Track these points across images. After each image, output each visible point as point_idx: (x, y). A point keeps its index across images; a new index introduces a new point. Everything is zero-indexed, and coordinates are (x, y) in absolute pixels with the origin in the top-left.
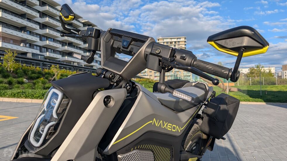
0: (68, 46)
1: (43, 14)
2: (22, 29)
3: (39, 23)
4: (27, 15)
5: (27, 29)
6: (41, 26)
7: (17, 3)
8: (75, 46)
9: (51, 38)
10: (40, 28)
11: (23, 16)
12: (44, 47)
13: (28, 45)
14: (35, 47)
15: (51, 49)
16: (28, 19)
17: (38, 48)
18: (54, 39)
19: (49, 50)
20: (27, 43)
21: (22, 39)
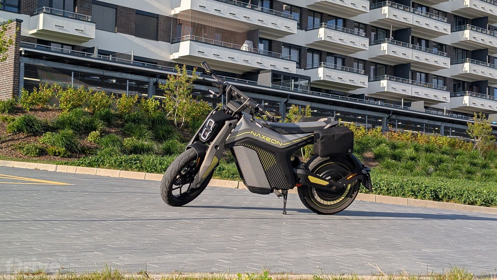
0: (392, 43)
8: (420, 40)
9: (337, 18)
12: (312, 51)
13: (261, 47)
14: (285, 51)
15: (336, 57)
17: (295, 54)
18: (345, 22)
19: (330, 60)
20: (261, 40)
21: (247, 28)
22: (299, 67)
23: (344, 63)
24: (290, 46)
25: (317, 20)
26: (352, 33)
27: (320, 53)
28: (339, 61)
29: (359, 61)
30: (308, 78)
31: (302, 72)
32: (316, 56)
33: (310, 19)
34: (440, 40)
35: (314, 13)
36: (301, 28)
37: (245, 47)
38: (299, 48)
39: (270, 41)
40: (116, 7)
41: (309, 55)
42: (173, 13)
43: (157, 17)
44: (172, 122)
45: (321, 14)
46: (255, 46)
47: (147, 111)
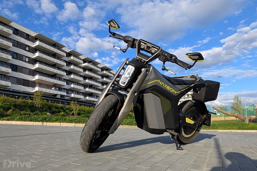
0: (89, 88)
1: (69, 63)
2: (54, 76)
3: (66, 71)
4: (57, 65)
5: (57, 76)
6: (68, 72)
7: (50, 56)
8: (95, 88)
9: (75, 82)
10: (67, 75)
11: (54, 65)
13: (57, 89)
16: (58, 68)
17: (65, 91)
18: (77, 83)
19: (74, 92)
20: (57, 87)
21: (54, 84)
22: (67, 94)
23: (77, 93)
24: (64, 89)
25: (71, 83)
26: (79, 86)
27: (72, 90)
28: (76, 92)
29: (81, 92)
30: (70, 96)
31: (68, 95)
32: (71, 92)
33: (69, 82)
34: (99, 88)
35: (70, 81)
36: (67, 84)
37: (53, 89)
38: (67, 89)
39: (59, 88)
40: (17, 78)
41: (69, 91)
42: (33, 80)
43: (29, 81)
44: (36, 106)
45: (72, 81)
46: (56, 89)
47: (28, 103)
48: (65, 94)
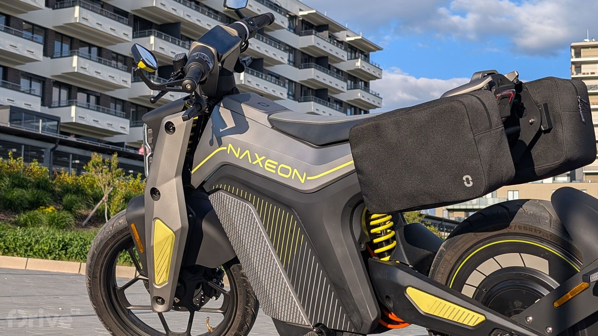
9: (90, 46)
12: (60, 85)
14: (24, 83)
15: (89, 93)
17: (37, 87)
22: (43, 104)
23: (98, 102)
24: (31, 77)
25: (66, 47)
26: (109, 65)
27: (69, 87)
28: (93, 98)
29: (116, 100)
30: (57, 119)
31: (47, 111)
32: (64, 93)
33: (57, 44)
35: (62, 37)
36: (45, 54)
38: (42, 80)
39: (6, 69)
41: (55, 91)
45: (72, 39)
48: (35, 104)
